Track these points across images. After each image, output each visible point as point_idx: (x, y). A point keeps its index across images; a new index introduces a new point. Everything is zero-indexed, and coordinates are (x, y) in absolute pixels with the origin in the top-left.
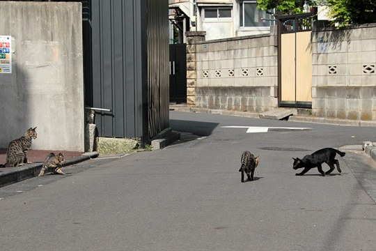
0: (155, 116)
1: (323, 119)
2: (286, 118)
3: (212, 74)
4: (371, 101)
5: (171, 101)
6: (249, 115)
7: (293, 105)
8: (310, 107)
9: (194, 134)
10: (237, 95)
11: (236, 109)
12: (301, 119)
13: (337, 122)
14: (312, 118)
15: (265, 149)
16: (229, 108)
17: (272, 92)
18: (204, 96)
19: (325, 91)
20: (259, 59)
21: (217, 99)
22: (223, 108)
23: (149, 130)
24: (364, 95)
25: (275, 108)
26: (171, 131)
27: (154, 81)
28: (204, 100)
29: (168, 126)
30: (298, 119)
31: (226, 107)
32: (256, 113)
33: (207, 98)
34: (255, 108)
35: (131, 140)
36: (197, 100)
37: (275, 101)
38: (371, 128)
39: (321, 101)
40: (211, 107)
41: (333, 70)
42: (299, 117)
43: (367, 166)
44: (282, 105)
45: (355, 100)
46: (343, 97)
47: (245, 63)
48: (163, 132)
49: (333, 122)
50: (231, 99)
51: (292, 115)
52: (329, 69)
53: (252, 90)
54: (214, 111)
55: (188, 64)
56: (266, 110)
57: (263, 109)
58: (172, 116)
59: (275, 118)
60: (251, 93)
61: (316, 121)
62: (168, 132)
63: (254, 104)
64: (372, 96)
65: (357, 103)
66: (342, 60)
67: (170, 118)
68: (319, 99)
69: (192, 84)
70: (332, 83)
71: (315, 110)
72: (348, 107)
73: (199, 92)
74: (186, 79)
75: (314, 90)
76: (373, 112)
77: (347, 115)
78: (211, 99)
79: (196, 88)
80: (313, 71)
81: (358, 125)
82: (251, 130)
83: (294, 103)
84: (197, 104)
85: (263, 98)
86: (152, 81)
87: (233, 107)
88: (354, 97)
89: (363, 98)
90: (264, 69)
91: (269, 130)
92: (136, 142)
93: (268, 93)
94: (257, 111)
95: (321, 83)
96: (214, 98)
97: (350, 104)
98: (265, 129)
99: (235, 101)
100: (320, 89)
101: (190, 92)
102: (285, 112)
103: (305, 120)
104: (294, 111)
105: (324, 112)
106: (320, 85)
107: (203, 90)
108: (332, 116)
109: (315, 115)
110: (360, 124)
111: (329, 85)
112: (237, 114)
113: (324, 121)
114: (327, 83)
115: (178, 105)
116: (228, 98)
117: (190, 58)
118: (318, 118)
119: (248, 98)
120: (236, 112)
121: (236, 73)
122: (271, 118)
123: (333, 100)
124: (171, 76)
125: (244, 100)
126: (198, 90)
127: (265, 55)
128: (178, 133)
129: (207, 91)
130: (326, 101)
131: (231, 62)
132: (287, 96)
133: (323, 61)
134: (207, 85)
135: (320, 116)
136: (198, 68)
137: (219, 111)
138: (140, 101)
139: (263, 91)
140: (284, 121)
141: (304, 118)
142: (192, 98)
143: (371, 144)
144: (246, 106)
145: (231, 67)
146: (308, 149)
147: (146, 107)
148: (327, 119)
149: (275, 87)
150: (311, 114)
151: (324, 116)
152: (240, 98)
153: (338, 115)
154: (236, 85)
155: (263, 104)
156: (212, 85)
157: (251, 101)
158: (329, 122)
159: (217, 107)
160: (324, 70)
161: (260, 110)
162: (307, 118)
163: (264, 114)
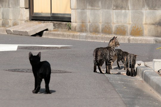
1: (84, 34)
2: (40, 34)
4: (142, 13)
7: (49, 17)
8: (69, 20)
12: (58, 35)
13: (102, 38)
14: (72, 34)
15: (14, 70)
17: (22, 2)
24: (134, 5)
25: (26, 21)
30: (54, 35)
32: (2, 28)
37: (26, 14)
38: (142, 45)
39: (82, 14)
42: (56, 33)
43: (138, 90)
44: (35, 18)
45: (123, 11)
46: (109, 8)
49: (97, 38)
51: (47, 30)
56: (15, 24)
57: (11, 23)
59: (26, 34)
61: (77, 37)
64: (143, 6)
65: (125, 16)
68: (79, 10)
71: (74, 24)
72: (115, 21)
76: (144, 26)
77: (114, 29)
81: (126, 42)
83: (50, 16)
85: (11, 10)
88: (122, 8)
89: (132, 9)
91: (19, 48)
93: (17, 3)
94: (4, 25)
97: (117, 17)
98: (13, 47)
102: (39, 26)
103: (63, 35)
104: (50, 25)
105: (86, 27)
109: (75, 30)
110: (129, 40)
113: (86, 37)
118: (78, 34)
122: (21, 34)
123: (96, 12)
130: (89, 13)
135: (81, 31)
139: (11, 1)
140: (38, 38)
141: (62, 33)
143: (143, 64)
146: (67, 70)
148: (90, 35)
150: (70, 28)
151: (86, 31)
153: (102, 31)
155: (11, 17)
158: (92, 38)
161: (8, 24)
162: (65, 33)
163: (12, 29)
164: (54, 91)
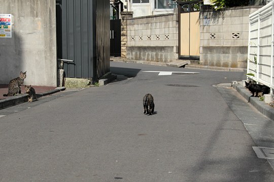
0: (101, 65)
1: (206, 67)
2: (184, 66)
3: (137, 38)
4: (237, 56)
5: (111, 55)
6: (160, 64)
8: (198, 59)
9: (125, 76)
10: (152, 51)
11: (152, 61)
12: (193, 67)
13: (216, 69)
14: (200, 66)
15: (170, 85)
16: (148, 60)
17: (175, 50)
18: (132, 52)
19: (208, 49)
20: (167, 29)
21: (140, 54)
22: (144, 59)
23: (97, 73)
24: (233, 52)
25: (177, 60)
26: (111, 74)
27: (100, 43)
28: (132, 54)
29: (109, 71)
30: (191, 67)
31: (146, 59)
32: (165, 63)
33: (134, 53)
34: (164, 60)
35: (86, 80)
36: (127, 54)
37: (177, 56)
38: (237, 72)
39: (205, 56)
40: (136, 59)
41: (213, 36)
43: (234, 96)
44: (181, 58)
45: (227, 55)
46: (219, 53)
47: (157, 32)
48: (106, 75)
49: (213, 69)
50: (149, 54)
51: (187, 64)
52: (210, 36)
53: (162, 48)
54: (138, 62)
55: (122, 32)
56: (171, 61)
57: (169, 61)
58: (112, 65)
59: (176, 66)
60: (161, 50)
61: (203, 68)
62: (109, 74)
63: (164, 57)
64: (238, 52)
65: (228, 57)
66: (219, 30)
67: (111, 66)
68: (204, 54)
69: (124, 44)
70: (213, 44)
71: (201, 61)
72: (223, 60)
73: (129, 50)
74: (121, 42)
75: (201, 48)
76: (238, 63)
77: (222, 64)
78: (136, 54)
79: (127, 47)
80: (201, 37)
81: (229, 71)
82: (162, 73)
83: (189, 57)
84: (128, 57)
85: (169, 54)
86: (99, 42)
87: (150, 59)
88: (226, 53)
89: (232, 54)
90: (170, 35)
91: (173, 73)
92: (89, 81)
93: (172, 51)
94: (165, 61)
95: (205, 44)
96: (138, 53)
97: (224, 57)
98: (170, 73)
99: (151, 55)
100: (204, 48)
101: (123, 50)
102: (183, 62)
103: (195, 67)
104: (189, 62)
105: (207, 62)
106: (205, 46)
107: (132, 49)
108: (212, 65)
109: (202, 65)
110: (230, 70)
111: (211, 45)
112: (152, 63)
113: (207, 68)
114: (209, 44)
115: (116, 58)
116: (147, 53)
117: (123, 29)
120: (152, 62)
121: (152, 38)
122: (174, 66)
123: (213, 55)
124: (111, 40)
125: (157, 55)
126: (128, 48)
127: (170, 26)
128: (115, 75)
129: (134, 49)
130: (209, 55)
131: (149, 31)
132: (184, 53)
133: (207, 31)
134: (134, 45)
135: (205, 65)
136: (128, 35)
137: (141, 62)
138: (91, 55)
139: (169, 49)
140: (182, 68)
141: (195, 66)
142: (124, 53)
143: (237, 83)
144: (158, 59)
145: (149, 34)
146: (197, 85)
147: (95, 59)
148: (209, 67)
149: (176, 46)
150: (199, 64)
151: (207, 65)
152: (154, 53)
153: (216, 65)
154: (152, 45)
155: (169, 57)
156: (137, 45)
157: (161, 55)
158: (210, 68)
159: (140, 59)
160: (208, 36)
161: (167, 61)
162: (197, 66)
163: (169, 64)
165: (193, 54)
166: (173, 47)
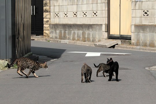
0: (21, 44)
1: (139, 47)
2: (113, 47)
3: (62, 15)
5: (33, 33)
6: (87, 44)
8: (130, 39)
9: (48, 57)
10: (79, 30)
11: (78, 40)
12: (124, 47)
13: (149, 50)
14: (131, 47)
16: (74, 39)
17: (104, 28)
18: (55, 30)
19: (140, 28)
20: (94, 5)
21: (65, 33)
22: (69, 39)
23: (17, 53)
25: (106, 39)
26: (32, 54)
27: (20, 19)
28: (56, 33)
29: (30, 51)
30: (121, 47)
31: (71, 38)
32: (92, 43)
33: (58, 31)
34: (91, 39)
35: (3, 61)
36: (50, 33)
37: (106, 35)
39: (138, 35)
40: (61, 38)
41: (146, 13)
42: (122, 46)
44: (111, 37)
46: (153, 32)
47: (84, 8)
48: (26, 55)
49: (146, 50)
50: (74, 33)
51: (117, 44)
52: (143, 13)
53: (89, 26)
54: (63, 41)
55: (44, 8)
56: (99, 41)
57: (97, 40)
58: (33, 44)
59: (105, 46)
60: (88, 29)
61: (134, 48)
62: (30, 55)
63: (91, 36)
66: (153, 7)
67: (32, 45)
68: (136, 33)
69: (47, 22)
70: (145, 22)
71: (133, 41)
73: (52, 28)
74: (43, 18)
75: (133, 27)
78: (61, 33)
79: (50, 24)
80: (132, 14)
82: (89, 54)
83: (119, 36)
84: (51, 36)
85: (97, 32)
86: (19, 19)
87: (76, 38)
90: (98, 12)
91: (101, 54)
92: (7, 62)
93: (101, 29)
94: (93, 41)
95: (138, 22)
96: (63, 32)
98: (98, 54)
99: (78, 34)
100: (137, 26)
101: (46, 28)
102: (113, 42)
103: (127, 48)
104: (119, 42)
105: (140, 43)
106: (137, 24)
107: (55, 26)
108: (145, 45)
109: (133, 45)
111: (143, 24)
112: (79, 43)
113: (140, 49)
114: (141, 22)
115: (37, 37)
116: (72, 32)
117: (46, 4)
118: (135, 47)
119: (87, 32)
120: (78, 42)
121: (78, 14)
122: (102, 46)
123: (146, 34)
124: (33, 16)
125: (83, 34)
126: (51, 26)
127: (99, 2)
128: (37, 56)
129: (58, 27)
130: (141, 35)
131: (75, 7)
132: (114, 31)
133: (139, 7)
134: (58, 23)
135: (137, 45)
136: (52, 10)
137: (66, 41)
138: (10, 33)
139: (97, 27)
140: (112, 49)
141: (126, 46)
142: (47, 32)
144: (85, 38)
145: (75, 10)
146: (128, 68)
147: (14, 37)
148: (142, 47)
149: (105, 24)
150: (130, 44)
151: (140, 45)
152: (81, 32)
153: (149, 45)
154: (78, 23)
155: (97, 37)
156: (61, 23)
157: (89, 34)
158: (143, 49)
159: (65, 38)
160: (140, 13)
161: (95, 40)
162: (128, 46)
163: (98, 44)
164: (120, 80)
165: (124, 33)
166: (101, 25)
